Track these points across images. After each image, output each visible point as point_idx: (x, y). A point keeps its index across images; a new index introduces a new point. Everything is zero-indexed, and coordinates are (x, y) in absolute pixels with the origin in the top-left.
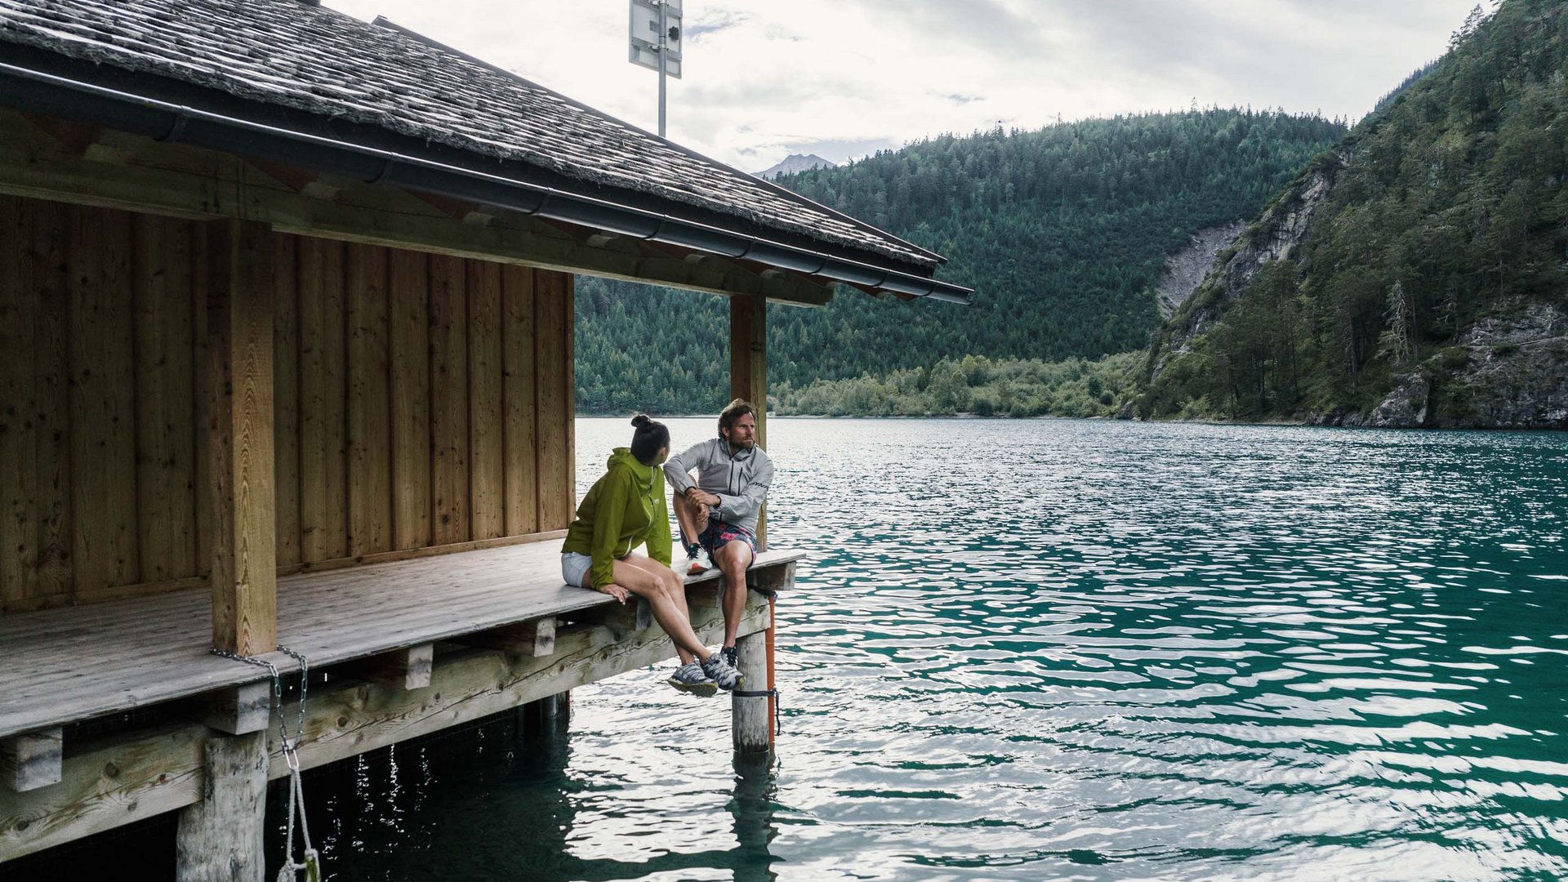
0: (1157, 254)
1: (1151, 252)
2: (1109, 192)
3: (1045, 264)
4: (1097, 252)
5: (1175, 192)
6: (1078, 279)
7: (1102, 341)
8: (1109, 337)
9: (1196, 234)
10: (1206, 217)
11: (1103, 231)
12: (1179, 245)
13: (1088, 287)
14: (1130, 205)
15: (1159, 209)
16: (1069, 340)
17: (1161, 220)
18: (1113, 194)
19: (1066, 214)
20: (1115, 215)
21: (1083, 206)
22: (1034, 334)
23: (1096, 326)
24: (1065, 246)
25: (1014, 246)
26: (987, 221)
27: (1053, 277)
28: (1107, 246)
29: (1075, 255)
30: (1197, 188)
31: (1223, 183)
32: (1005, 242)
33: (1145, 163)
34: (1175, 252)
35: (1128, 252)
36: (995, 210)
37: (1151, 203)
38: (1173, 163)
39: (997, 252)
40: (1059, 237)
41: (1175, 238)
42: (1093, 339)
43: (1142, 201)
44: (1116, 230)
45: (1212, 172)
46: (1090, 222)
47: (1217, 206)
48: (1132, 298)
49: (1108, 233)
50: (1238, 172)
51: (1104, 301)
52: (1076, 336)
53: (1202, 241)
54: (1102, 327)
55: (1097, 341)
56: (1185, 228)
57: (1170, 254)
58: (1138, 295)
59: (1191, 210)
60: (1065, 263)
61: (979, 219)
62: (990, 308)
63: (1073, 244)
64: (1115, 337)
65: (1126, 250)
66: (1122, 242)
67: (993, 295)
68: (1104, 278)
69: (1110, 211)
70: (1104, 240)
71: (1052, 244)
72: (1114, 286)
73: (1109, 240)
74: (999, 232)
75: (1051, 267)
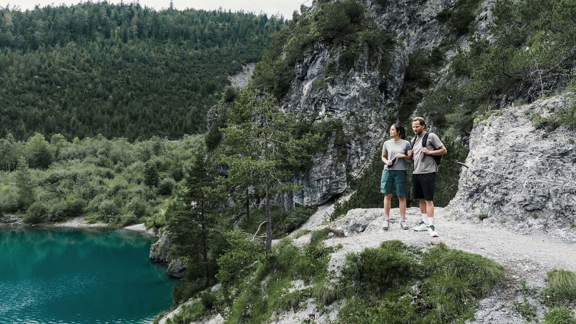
0: (223, 73)
1: (219, 72)
2: (196, 39)
3: (152, 74)
4: (187, 69)
5: (233, 43)
6: (174, 84)
7: (184, 124)
8: (189, 122)
9: (245, 65)
10: (250, 56)
11: (191, 59)
12: (236, 70)
13: (179, 89)
14: (208, 47)
15: (224, 50)
16: (160, 123)
17: (225, 56)
18: (198, 41)
19: (170, 47)
20: (199, 52)
21: (180, 44)
22: (134, 118)
23: (181, 114)
24: (167, 64)
25: (133, 61)
26: (117, 46)
27: (156, 82)
28: (194, 67)
29: (173, 70)
30: (245, 42)
31: (258, 41)
32: (127, 59)
33: (217, 27)
34: (234, 73)
35: (206, 71)
36: (125, 41)
37: (220, 47)
38: (232, 28)
39: (120, 63)
40: (164, 59)
41: (233, 66)
42: (177, 123)
43: (215, 46)
44: (199, 59)
45: (252, 35)
46: (184, 54)
47: (256, 52)
48: (207, 97)
49: (194, 60)
50: (266, 36)
51: (188, 98)
52: (165, 120)
53: (248, 69)
54: (185, 115)
55: (181, 125)
56: (239, 61)
57: (231, 74)
58: (210, 96)
59: (241, 53)
60: (166, 74)
61: (112, 44)
62: (106, 98)
63: (171, 64)
64: (193, 122)
65: (204, 70)
66: (202, 66)
67: (110, 90)
68: (190, 84)
69: (196, 49)
70: (192, 64)
71: (159, 62)
72: (195, 89)
73: (195, 64)
74: (124, 52)
75: (156, 75)
